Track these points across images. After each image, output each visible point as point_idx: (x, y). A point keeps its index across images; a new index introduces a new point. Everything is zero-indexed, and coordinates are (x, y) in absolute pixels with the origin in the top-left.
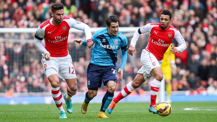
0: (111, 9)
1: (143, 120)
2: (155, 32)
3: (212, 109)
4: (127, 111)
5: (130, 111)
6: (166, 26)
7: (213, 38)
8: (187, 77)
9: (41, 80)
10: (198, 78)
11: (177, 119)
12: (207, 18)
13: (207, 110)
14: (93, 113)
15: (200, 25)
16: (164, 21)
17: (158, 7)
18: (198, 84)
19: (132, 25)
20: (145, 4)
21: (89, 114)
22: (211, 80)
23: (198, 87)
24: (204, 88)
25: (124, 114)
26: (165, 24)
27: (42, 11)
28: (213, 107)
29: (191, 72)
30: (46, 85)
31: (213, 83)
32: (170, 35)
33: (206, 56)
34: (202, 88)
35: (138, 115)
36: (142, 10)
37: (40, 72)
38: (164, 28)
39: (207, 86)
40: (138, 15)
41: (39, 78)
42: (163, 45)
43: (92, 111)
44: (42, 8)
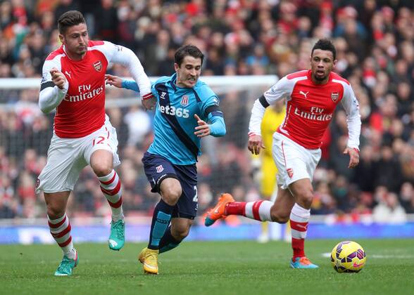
0: (163, 36)
1: (235, 278)
2: (301, 92)
3: (383, 254)
4: (197, 259)
5: (205, 260)
6: (326, 73)
7: (386, 101)
8: (331, 185)
9: (10, 192)
10: (353, 187)
11: (308, 277)
12: (374, 57)
13: (374, 256)
14: (125, 263)
15: (358, 72)
16: (321, 64)
17: (265, 32)
18: (353, 199)
19: (209, 71)
20: (238, 26)
21: (116, 267)
22: (381, 193)
23: (353, 207)
24: (367, 209)
25: (192, 267)
26: (324, 69)
27: (12, 42)
28: (386, 251)
29: (338, 174)
30: (22, 202)
31: (385, 197)
32: (334, 96)
33: (371, 139)
34: (361, 208)
35: (223, 268)
36: (231, 40)
37: (8, 176)
38: (322, 80)
39: (372, 205)
40: (222, 50)
41: (6, 188)
42: (320, 119)
43: (123, 260)
44: (13, 34)
